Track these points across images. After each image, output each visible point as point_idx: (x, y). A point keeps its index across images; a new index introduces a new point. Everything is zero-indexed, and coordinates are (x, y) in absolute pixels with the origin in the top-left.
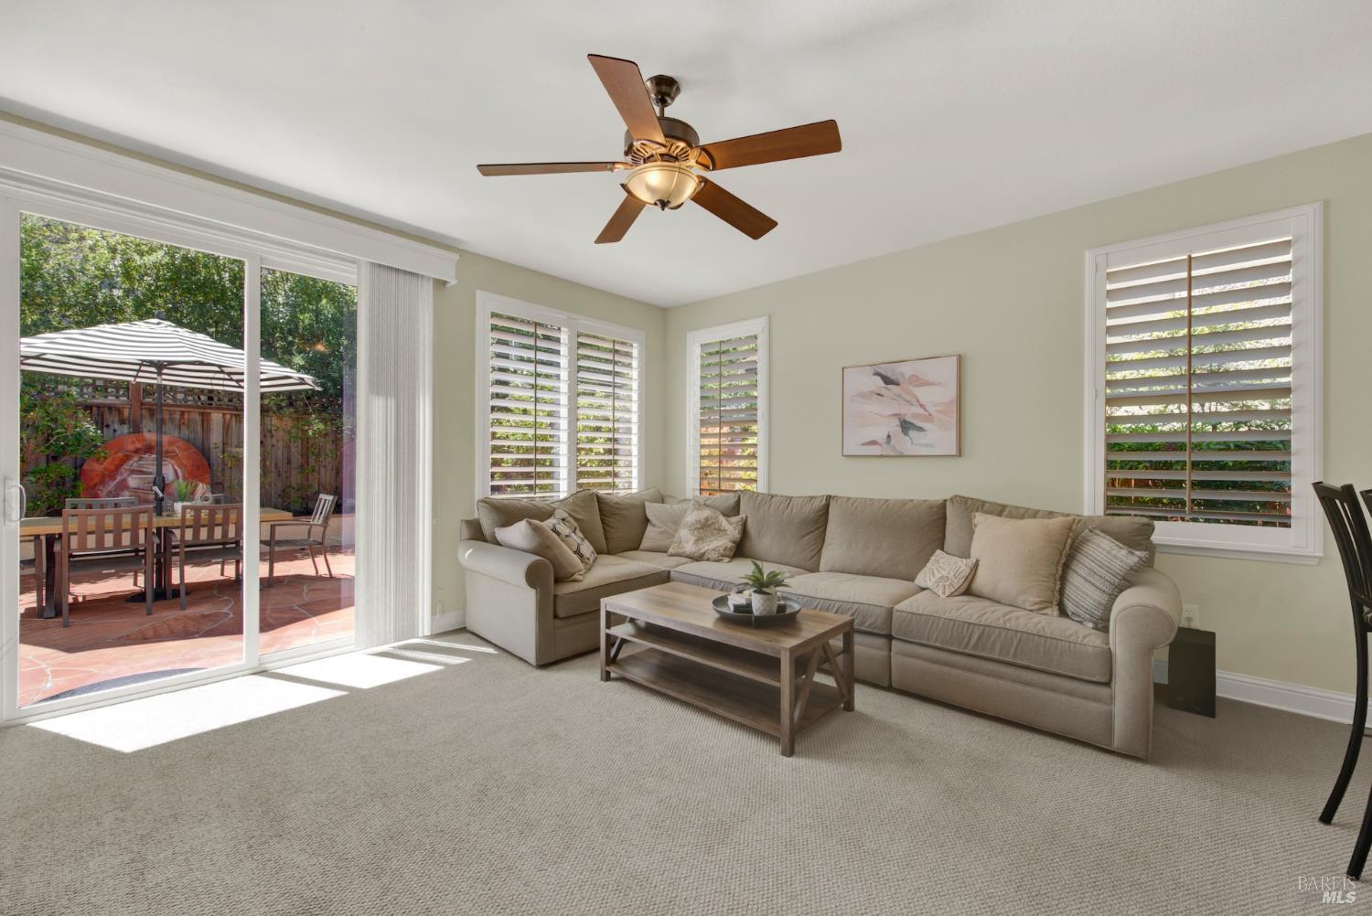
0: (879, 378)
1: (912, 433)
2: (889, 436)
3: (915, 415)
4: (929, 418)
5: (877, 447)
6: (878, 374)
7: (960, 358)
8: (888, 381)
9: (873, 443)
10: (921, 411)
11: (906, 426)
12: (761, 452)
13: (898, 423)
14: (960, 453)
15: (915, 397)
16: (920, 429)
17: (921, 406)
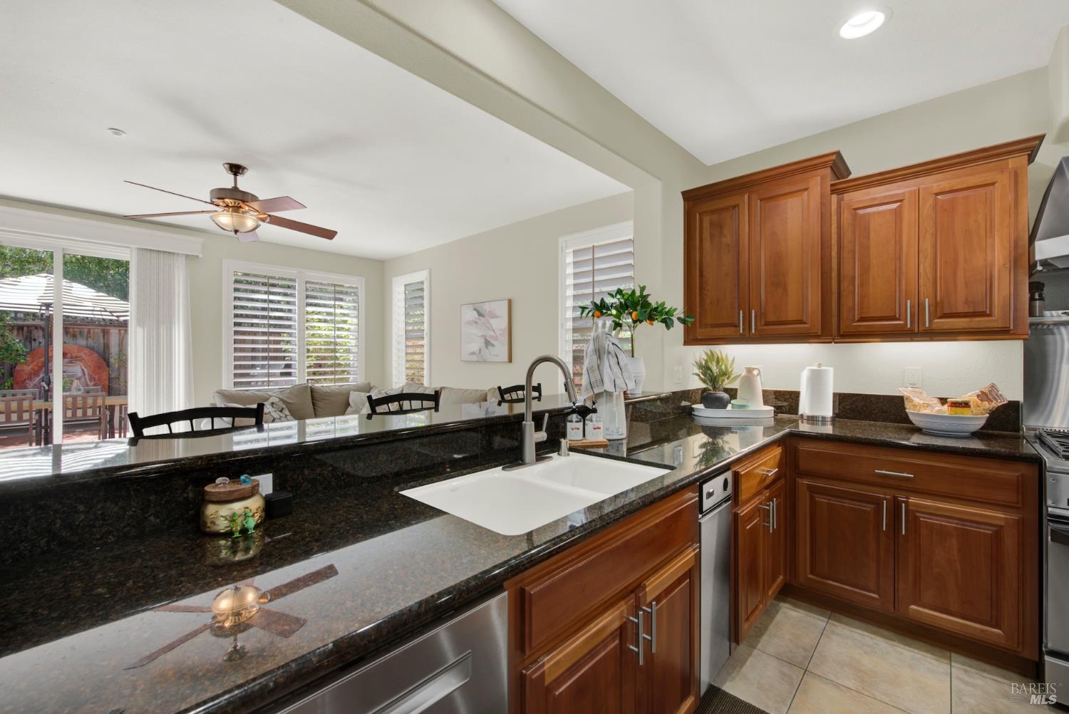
0: (475, 312)
1: (490, 347)
2: (480, 350)
3: (491, 337)
4: (496, 338)
5: (475, 356)
6: (475, 309)
7: (510, 302)
8: (480, 314)
9: (473, 353)
10: (492, 333)
11: (487, 343)
12: (426, 357)
13: (483, 341)
14: (510, 360)
15: (491, 325)
16: (493, 345)
17: (493, 330)
